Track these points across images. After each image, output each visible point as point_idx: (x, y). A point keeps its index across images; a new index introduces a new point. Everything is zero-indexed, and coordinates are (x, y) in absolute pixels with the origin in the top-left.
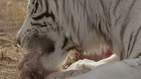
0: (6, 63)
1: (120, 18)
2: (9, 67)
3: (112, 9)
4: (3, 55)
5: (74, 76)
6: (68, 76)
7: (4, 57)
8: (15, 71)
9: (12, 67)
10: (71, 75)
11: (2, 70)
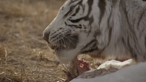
0: (44, 63)
1: (143, 31)
2: (46, 67)
3: (136, 25)
4: (41, 56)
5: (103, 75)
6: (97, 75)
7: (43, 58)
8: (51, 71)
9: (49, 67)
10: (101, 74)
11: (41, 69)
